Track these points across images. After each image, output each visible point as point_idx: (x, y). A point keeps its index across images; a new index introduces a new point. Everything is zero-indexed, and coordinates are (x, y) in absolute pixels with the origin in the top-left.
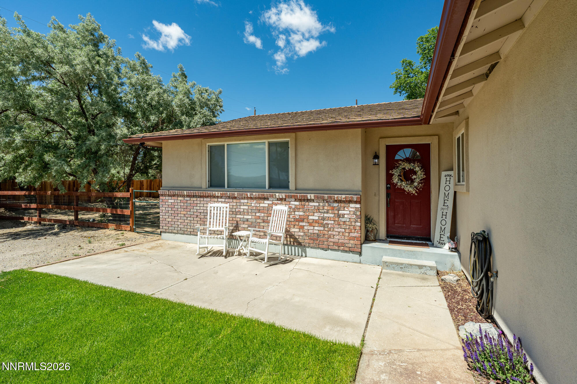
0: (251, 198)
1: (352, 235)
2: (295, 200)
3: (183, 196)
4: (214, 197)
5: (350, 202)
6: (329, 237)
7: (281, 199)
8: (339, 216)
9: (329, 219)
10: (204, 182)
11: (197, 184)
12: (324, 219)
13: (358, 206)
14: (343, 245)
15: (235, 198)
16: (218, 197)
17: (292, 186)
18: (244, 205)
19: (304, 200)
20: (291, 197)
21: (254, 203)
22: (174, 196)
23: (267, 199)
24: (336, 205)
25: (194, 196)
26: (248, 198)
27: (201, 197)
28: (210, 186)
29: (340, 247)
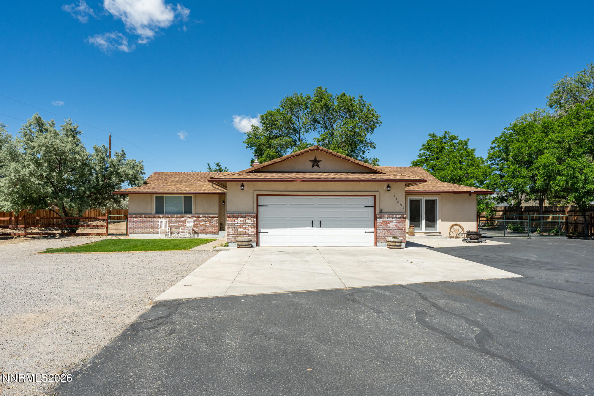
0: (176, 217)
1: (215, 228)
2: (195, 217)
3: (142, 217)
4: (159, 217)
5: (215, 217)
6: (208, 230)
7: (189, 217)
8: (211, 222)
9: (207, 223)
10: (154, 211)
11: (149, 212)
12: (206, 224)
13: (217, 219)
14: (212, 232)
15: (169, 217)
16: (161, 217)
17: (193, 212)
18: (173, 220)
19: (198, 217)
20: (193, 216)
21: (178, 219)
22: (137, 217)
23: (184, 217)
24: (210, 219)
25: (148, 217)
26: (175, 217)
27: (152, 217)
28: (156, 213)
29: (211, 233)
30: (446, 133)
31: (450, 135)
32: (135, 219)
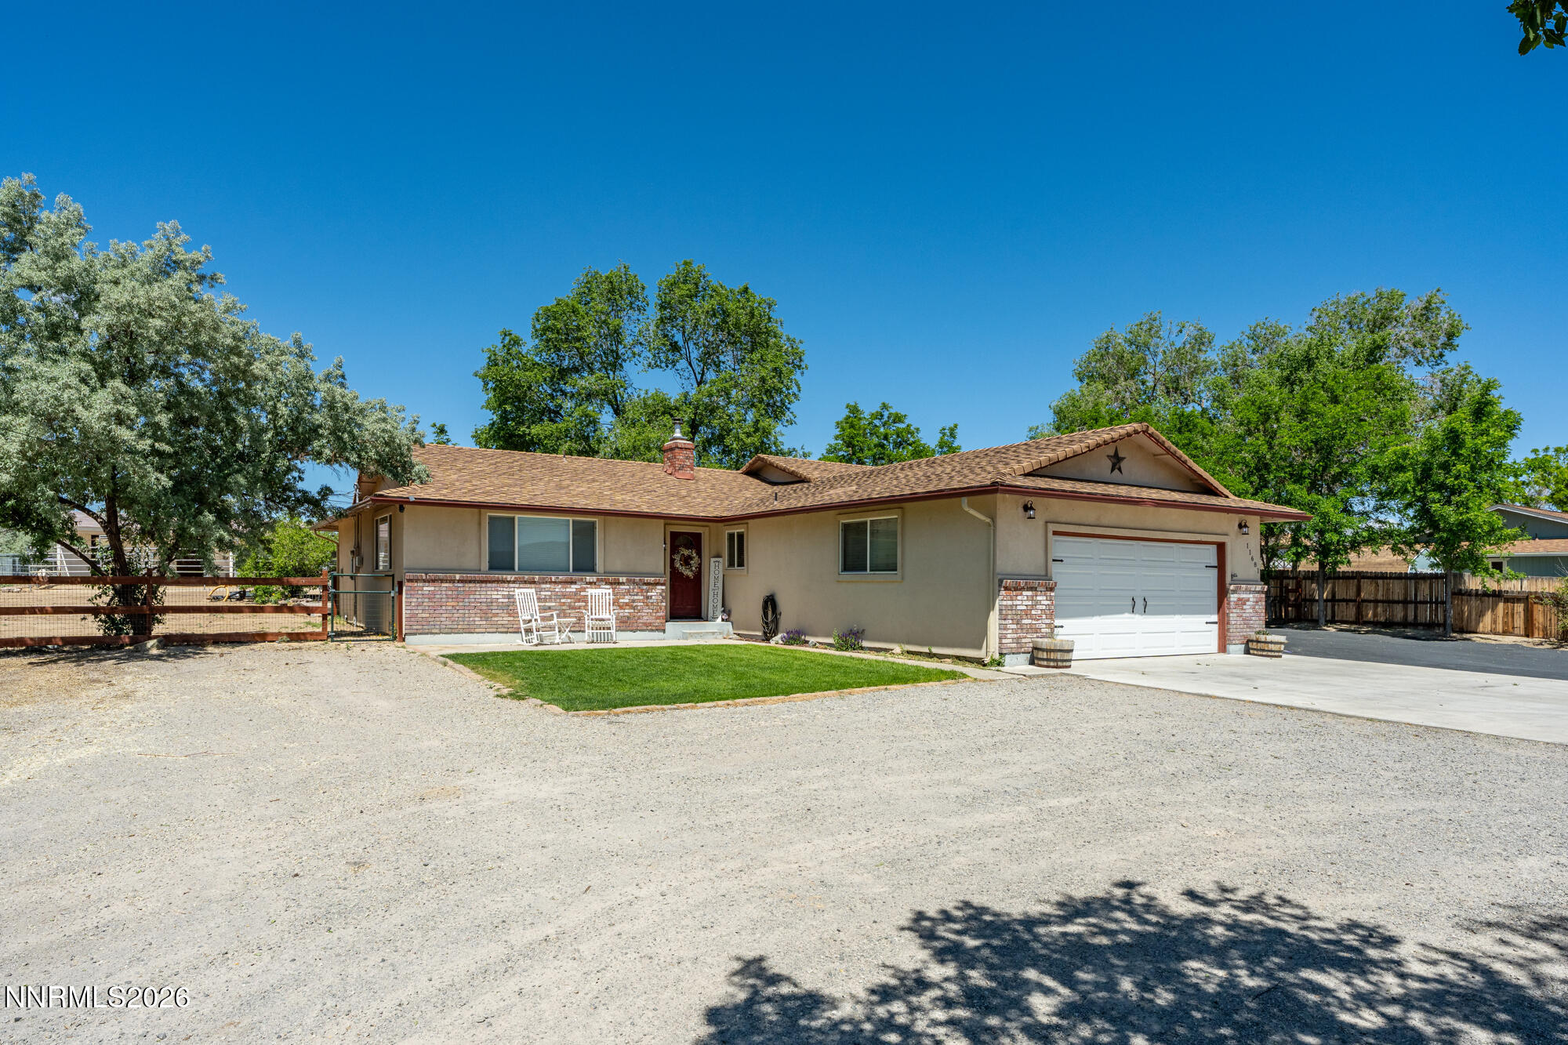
0: (555, 582)
1: (659, 614)
2: (606, 584)
3: (453, 581)
4: (504, 581)
5: (658, 584)
6: (639, 618)
7: (590, 583)
8: (648, 598)
9: (639, 601)
10: (485, 563)
11: (471, 564)
12: (634, 601)
13: (664, 587)
14: (650, 624)
15: (534, 582)
16: (509, 582)
17: (599, 567)
18: (549, 590)
19: (615, 583)
20: (602, 580)
21: (558, 588)
22: (433, 581)
23: (575, 583)
24: (645, 587)
25: (470, 582)
26: (551, 582)
27: (482, 582)
28: (493, 567)
29: (648, 627)
30: (885, 406)
31: (892, 411)
32: (428, 588)
